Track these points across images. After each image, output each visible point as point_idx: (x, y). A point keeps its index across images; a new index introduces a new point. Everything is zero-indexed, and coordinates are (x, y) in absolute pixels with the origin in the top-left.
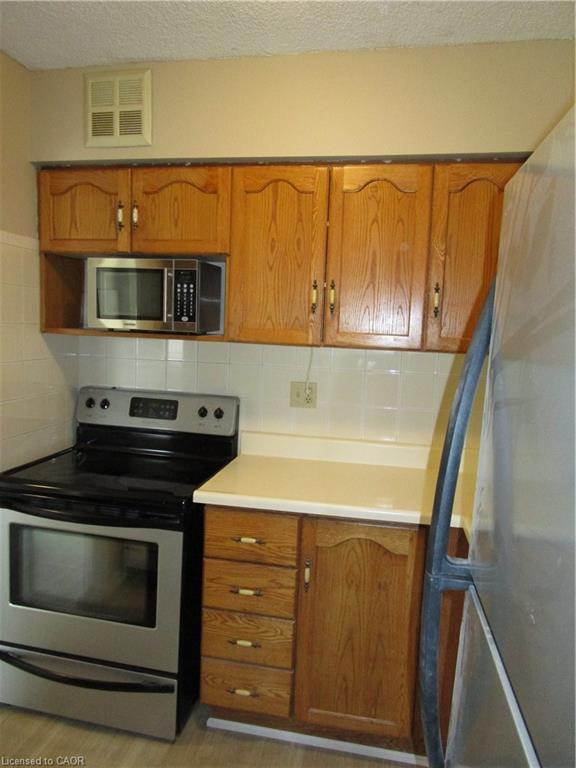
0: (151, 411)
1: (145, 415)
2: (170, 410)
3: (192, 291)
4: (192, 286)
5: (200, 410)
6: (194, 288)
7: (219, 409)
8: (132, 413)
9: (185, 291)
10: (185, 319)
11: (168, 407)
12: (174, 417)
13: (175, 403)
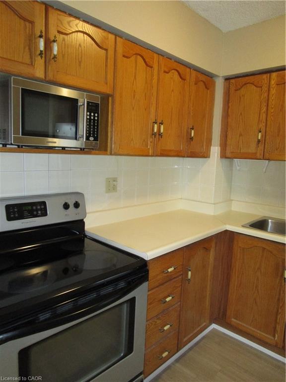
0: (26, 213)
1: (21, 217)
2: (41, 209)
3: (96, 118)
4: (96, 115)
5: (64, 205)
6: (98, 117)
7: (76, 202)
8: (9, 218)
9: (92, 118)
10: (92, 139)
11: (39, 207)
12: (45, 214)
13: (44, 203)
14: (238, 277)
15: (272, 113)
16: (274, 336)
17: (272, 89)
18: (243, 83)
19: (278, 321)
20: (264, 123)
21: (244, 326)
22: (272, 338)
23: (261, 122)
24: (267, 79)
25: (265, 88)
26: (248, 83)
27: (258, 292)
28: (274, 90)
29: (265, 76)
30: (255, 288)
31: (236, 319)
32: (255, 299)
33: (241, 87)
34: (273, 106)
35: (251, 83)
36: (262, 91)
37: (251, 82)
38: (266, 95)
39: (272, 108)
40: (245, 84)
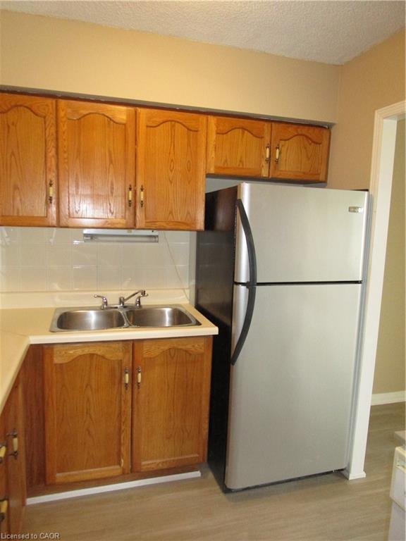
14: (58, 409)
15: (65, 159)
16: (120, 464)
17: (62, 124)
18: (13, 104)
19: (122, 441)
20: (54, 172)
21: (76, 475)
22: (118, 467)
23: (50, 170)
24: (52, 107)
25: (51, 120)
26: (21, 106)
27: (91, 417)
28: (65, 126)
29: (49, 101)
30: (85, 414)
31: (63, 472)
32: (88, 430)
33: (9, 110)
34: (65, 150)
35: (27, 107)
36: (45, 123)
37: (26, 105)
38: (53, 130)
39: (65, 152)
40: (16, 106)
